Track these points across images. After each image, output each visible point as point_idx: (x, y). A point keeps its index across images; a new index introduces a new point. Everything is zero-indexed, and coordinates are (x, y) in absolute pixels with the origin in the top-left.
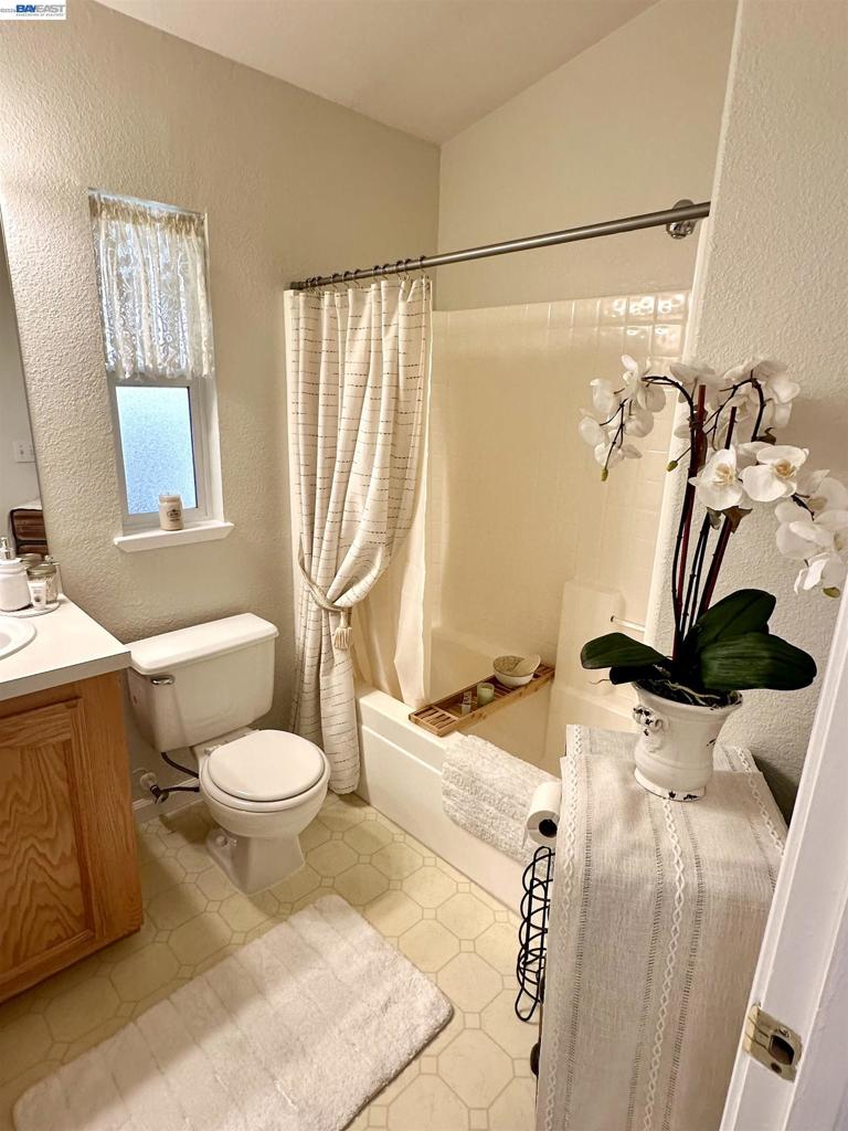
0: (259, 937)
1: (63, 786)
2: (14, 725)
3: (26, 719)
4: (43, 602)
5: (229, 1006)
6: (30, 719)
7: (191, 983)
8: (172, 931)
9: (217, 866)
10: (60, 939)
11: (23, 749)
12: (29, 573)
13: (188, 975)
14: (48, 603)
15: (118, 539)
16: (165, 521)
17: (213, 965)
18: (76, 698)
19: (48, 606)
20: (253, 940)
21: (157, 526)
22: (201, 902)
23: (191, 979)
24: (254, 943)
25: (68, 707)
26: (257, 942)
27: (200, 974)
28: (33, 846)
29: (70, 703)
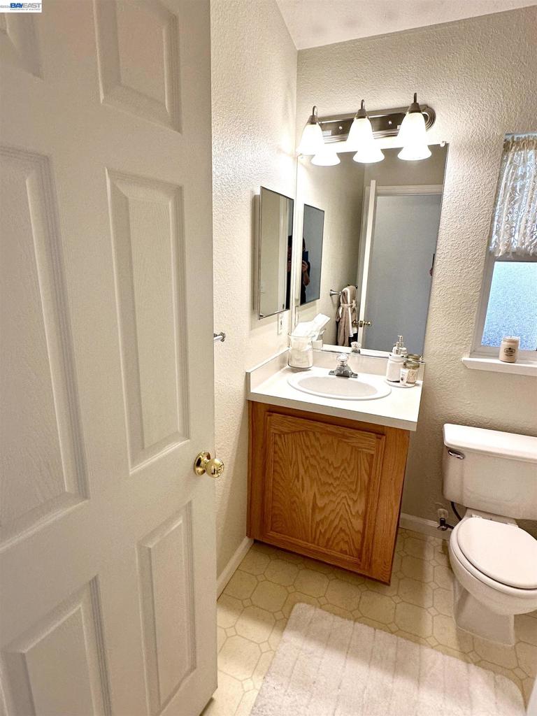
0: (443, 654)
1: (366, 477)
2: (350, 433)
3: (357, 433)
4: (405, 381)
5: (398, 667)
6: (358, 434)
7: (390, 635)
8: (403, 601)
9: (453, 592)
10: (345, 553)
11: (352, 447)
12: (405, 364)
13: (393, 630)
14: (407, 382)
15: (466, 358)
16: (502, 354)
17: (407, 639)
18: (383, 435)
19: (407, 384)
20: (439, 651)
21: (497, 357)
22: (428, 603)
23: (392, 633)
24: (438, 653)
25: (377, 438)
26: (440, 655)
27: (397, 635)
28: (345, 497)
29: (379, 436)
